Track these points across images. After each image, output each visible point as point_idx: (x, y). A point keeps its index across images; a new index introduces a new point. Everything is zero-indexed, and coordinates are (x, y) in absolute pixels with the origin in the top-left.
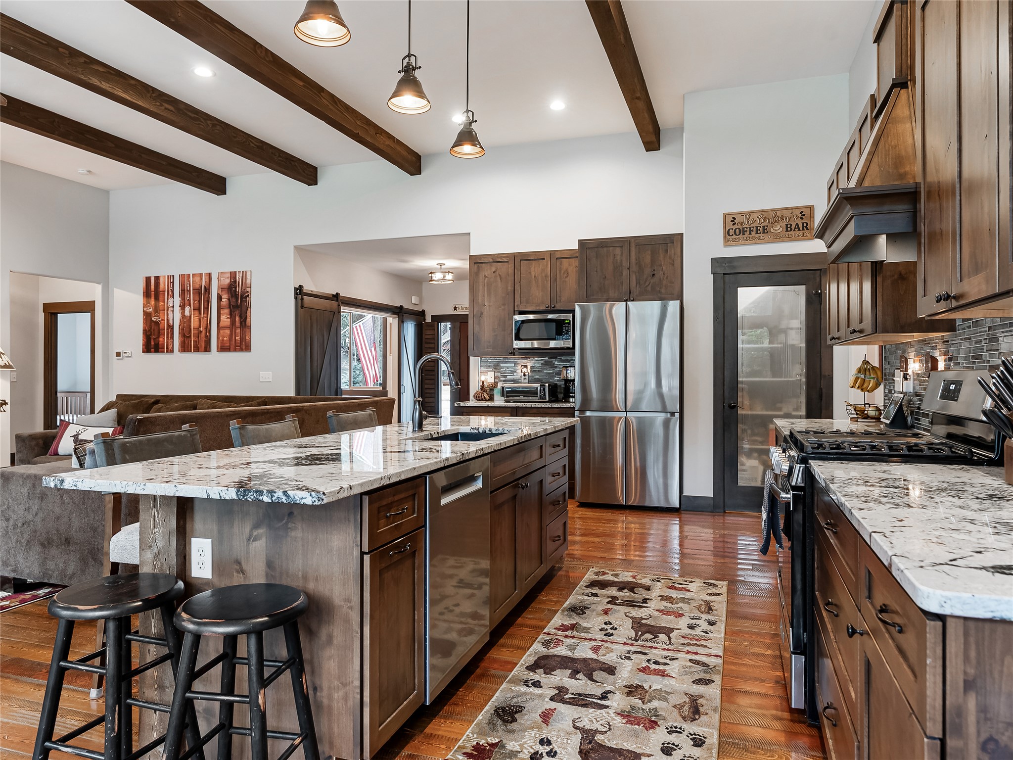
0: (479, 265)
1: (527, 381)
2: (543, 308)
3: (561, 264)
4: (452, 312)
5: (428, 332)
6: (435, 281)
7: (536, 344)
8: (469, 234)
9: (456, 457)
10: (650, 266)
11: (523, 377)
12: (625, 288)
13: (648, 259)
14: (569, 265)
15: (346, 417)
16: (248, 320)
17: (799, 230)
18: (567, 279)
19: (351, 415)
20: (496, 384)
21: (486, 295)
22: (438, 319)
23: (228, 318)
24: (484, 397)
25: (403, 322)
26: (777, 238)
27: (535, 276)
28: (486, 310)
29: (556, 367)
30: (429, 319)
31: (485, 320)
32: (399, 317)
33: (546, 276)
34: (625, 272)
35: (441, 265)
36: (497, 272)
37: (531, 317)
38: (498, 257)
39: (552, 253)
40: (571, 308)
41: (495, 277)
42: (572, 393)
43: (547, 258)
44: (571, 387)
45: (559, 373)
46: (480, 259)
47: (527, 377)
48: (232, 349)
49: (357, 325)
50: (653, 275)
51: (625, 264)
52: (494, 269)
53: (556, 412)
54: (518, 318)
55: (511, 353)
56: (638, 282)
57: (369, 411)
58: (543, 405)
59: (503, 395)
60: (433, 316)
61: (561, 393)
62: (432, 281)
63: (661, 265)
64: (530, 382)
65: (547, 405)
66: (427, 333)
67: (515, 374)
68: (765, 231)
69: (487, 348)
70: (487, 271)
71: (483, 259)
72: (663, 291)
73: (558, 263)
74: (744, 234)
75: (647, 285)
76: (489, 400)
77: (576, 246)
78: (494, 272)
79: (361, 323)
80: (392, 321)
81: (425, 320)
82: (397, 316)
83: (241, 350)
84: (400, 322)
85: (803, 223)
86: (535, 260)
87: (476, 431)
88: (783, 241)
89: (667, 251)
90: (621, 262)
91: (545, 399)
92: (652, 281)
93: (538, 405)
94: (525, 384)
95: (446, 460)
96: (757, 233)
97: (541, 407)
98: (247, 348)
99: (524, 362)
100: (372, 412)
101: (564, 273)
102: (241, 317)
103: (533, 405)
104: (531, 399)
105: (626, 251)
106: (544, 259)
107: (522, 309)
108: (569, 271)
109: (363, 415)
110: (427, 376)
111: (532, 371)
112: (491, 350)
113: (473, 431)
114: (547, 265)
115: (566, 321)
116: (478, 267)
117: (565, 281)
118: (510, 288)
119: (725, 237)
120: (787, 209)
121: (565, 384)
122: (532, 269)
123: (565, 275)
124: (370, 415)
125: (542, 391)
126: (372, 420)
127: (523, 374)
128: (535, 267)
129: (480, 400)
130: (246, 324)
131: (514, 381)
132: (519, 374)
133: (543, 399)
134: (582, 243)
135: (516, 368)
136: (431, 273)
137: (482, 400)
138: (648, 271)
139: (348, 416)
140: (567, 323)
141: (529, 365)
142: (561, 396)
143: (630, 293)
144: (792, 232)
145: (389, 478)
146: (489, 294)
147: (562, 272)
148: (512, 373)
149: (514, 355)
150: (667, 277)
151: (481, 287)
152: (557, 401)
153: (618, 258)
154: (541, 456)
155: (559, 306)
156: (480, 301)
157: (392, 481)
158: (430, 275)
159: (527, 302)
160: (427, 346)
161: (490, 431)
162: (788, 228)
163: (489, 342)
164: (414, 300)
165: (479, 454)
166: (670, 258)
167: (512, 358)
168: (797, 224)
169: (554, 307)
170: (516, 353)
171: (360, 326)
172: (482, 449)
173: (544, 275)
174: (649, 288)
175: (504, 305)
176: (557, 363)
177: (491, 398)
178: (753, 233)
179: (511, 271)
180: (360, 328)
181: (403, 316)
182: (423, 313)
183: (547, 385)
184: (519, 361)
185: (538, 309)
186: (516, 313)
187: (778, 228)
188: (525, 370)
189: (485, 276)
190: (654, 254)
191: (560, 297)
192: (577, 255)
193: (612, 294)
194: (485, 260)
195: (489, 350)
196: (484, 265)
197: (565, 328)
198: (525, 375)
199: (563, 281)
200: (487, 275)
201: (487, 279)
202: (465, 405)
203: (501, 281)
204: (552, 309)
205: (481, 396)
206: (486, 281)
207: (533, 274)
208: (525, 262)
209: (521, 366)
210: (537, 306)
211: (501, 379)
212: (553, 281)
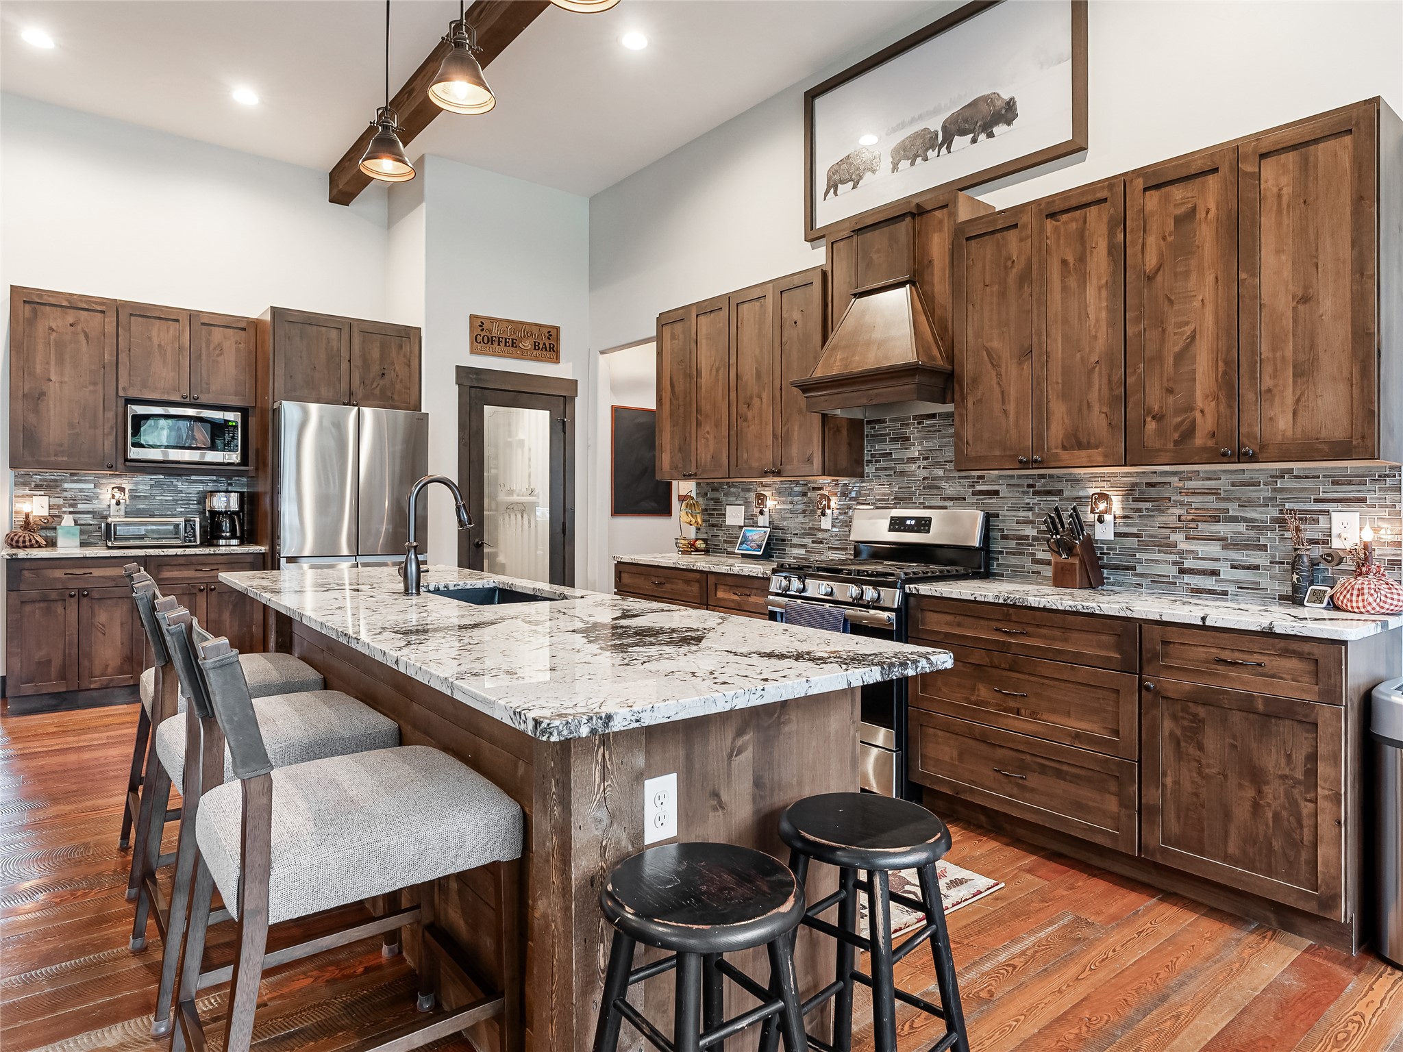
0: (37, 306)
1: (122, 513)
2: (176, 398)
3: (210, 333)
10: (378, 362)
11: (115, 507)
12: (344, 386)
13: (375, 353)
14: (226, 337)
17: (546, 350)
18: (219, 359)
21: (53, 362)
26: (523, 356)
27: (159, 346)
28: (52, 389)
31: (52, 406)
33: (181, 347)
34: (345, 365)
36: (79, 328)
38: (81, 301)
39: (192, 316)
41: (75, 334)
42: (225, 532)
43: (184, 320)
46: (40, 296)
47: (122, 507)
50: (383, 374)
51: (345, 354)
52: (71, 321)
53: (221, 561)
55: (111, 467)
56: (363, 382)
63: (393, 364)
67: (97, 502)
68: (514, 344)
69: (56, 455)
70: (55, 320)
71: (45, 296)
72: (396, 397)
73: (203, 332)
74: (492, 344)
75: (374, 386)
77: (263, 315)
78: (71, 325)
85: (550, 344)
86: (160, 318)
88: (531, 360)
89: (401, 347)
90: (339, 350)
91: (195, 541)
92: (381, 382)
93: (186, 551)
96: (506, 345)
97: (196, 555)
99: (117, 482)
101: (214, 349)
105: (345, 336)
106: (178, 321)
107: (134, 395)
108: (224, 347)
111: (135, 497)
112: (65, 459)
114: (182, 331)
115: (230, 424)
116: (35, 312)
117: (217, 362)
118: (108, 357)
119: (472, 343)
120: (536, 325)
121: (212, 518)
122: (154, 333)
123: (217, 352)
125: (189, 528)
128: (159, 330)
129: (25, 547)
131: (95, 514)
133: (190, 541)
138: (375, 369)
140: (232, 426)
141: (130, 487)
143: (351, 394)
144: (539, 352)
146: (61, 360)
147: (212, 347)
148: (89, 499)
149: (116, 470)
150: (401, 381)
151: (41, 347)
153: (335, 344)
155: (204, 399)
156: (38, 372)
159: (144, 386)
162: (536, 346)
163: (61, 445)
166: (405, 356)
168: (544, 344)
169: (198, 399)
170: (119, 467)
173: (176, 346)
174: (377, 392)
175: (95, 384)
178: (502, 344)
179: (110, 328)
183: (198, 520)
185: (165, 398)
186: (121, 400)
187: (527, 344)
188: (118, 495)
189: (52, 329)
190: (384, 348)
191: (207, 384)
193: (324, 392)
194: (52, 301)
195: (60, 459)
196: (48, 308)
197: (229, 434)
198: (118, 503)
199: (213, 361)
200: (54, 327)
201: (54, 334)
202: (29, 557)
203: (88, 342)
204: (192, 400)
205: (30, 540)
206: (52, 337)
207: (156, 341)
208: (140, 319)
209: (113, 488)
210: (163, 393)
211: (64, 509)
212: (195, 357)
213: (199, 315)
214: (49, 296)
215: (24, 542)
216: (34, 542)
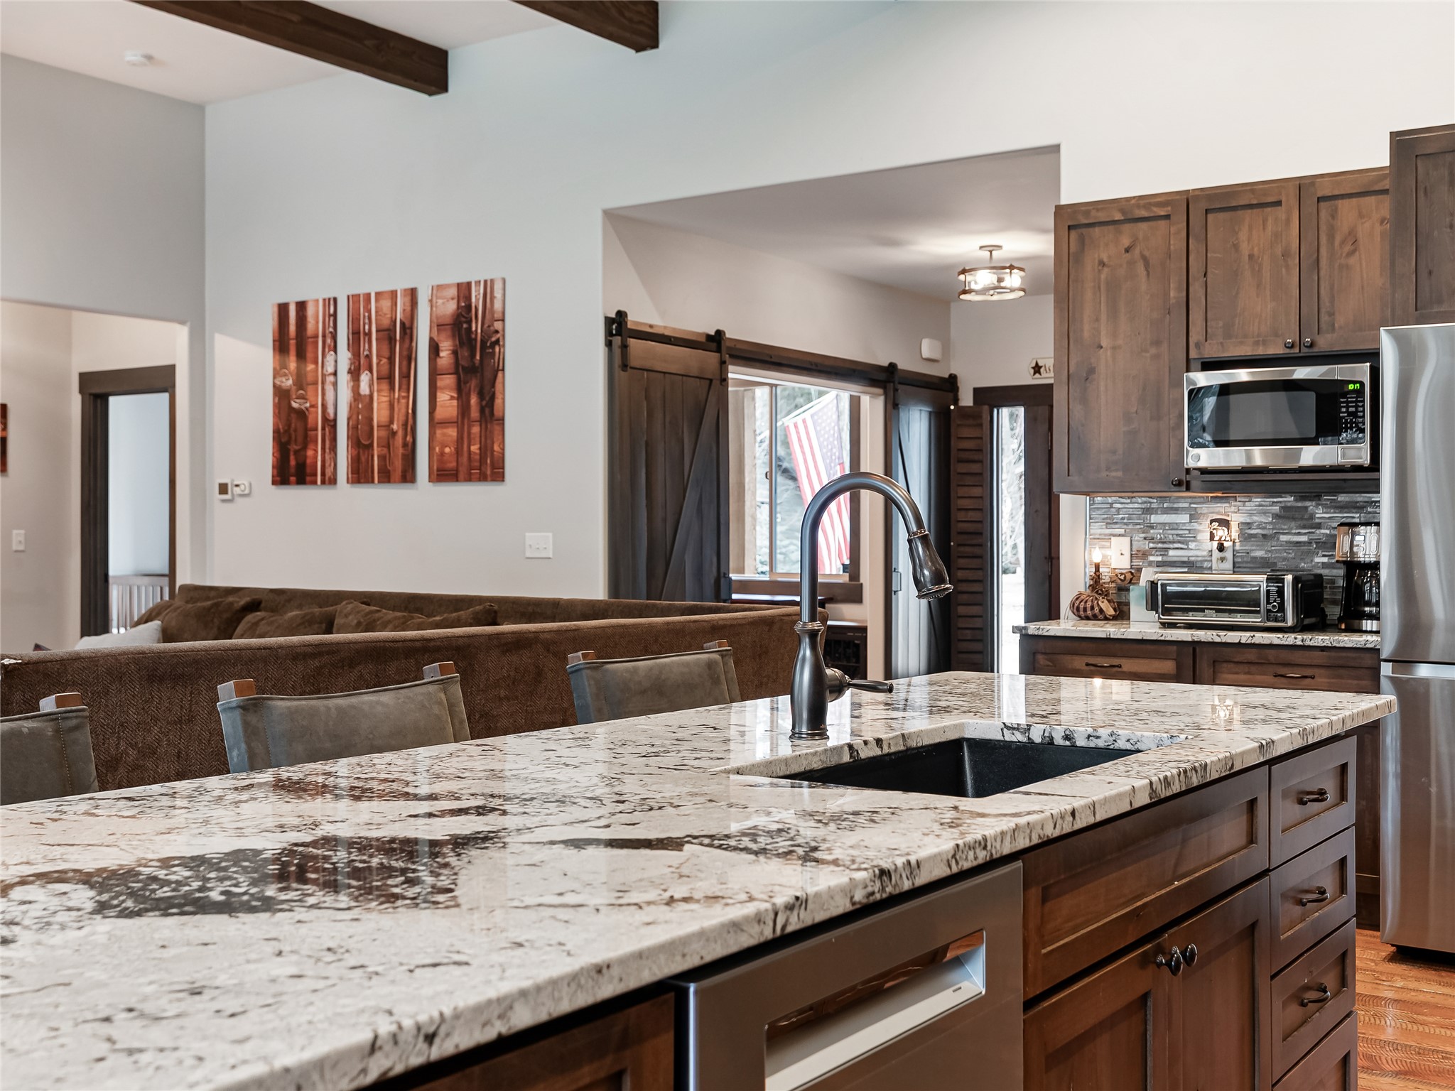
0: (1084, 231)
1: (1228, 565)
2: (1276, 349)
3: (1334, 213)
4: (1028, 379)
5: (966, 432)
6: (977, 292)
7: (1258, 456)
8: (1056, 149)
9: (848, 890)
11: (1216, 554)
14: (1361, 216)
15: (627, 670)
16: (498, 401)
18: (1353, 261)
19: (644, 665)
20: (1134, 575)
21: (1104, 317)
22: (992, 398)
23: (452, 398)
24: (1101, 611)
25: (896, 406)
27: (1251, 257)
28: (1103, 360)
29: (1319, 526)
30: (967, 400)
31: (1102, 388)
32: (886, 394)
33: (1286, 254)
35: (991, 249)
36: (1137, 251)
37: (1243, 375)
38: (1138, 206)
39: (1303, 186)
40: (1367, 346)
41: (1131, 263)
42: (1369, 604)
43: (1290, 200)
44: (1367, 587)
45: (1329, 544)
46: (1087, 213)
47: (1228, 554)
48: (461, 476)
49: (799, 420)
52: (1126, 242)
53: (1316, 662)
54: (1202, 379)
55: (1179, 483)
57: (711, 653)
58: (1275, 638)
59: (1152, 605)
60: (977, 391)
61: (1334, 602)
62: (965, 292)
64: (1236, 568)
65: (1290, 639)
66: (963, 434)
67: (1192, 545)
69: (1108, 469)
70: (1107, 247)
71: (1093, 213)
73: (1323, 214)
76: (1115, 618)
77: (1380, 157)
78: (1127, 251)
79: (807, 415)
80: (873, 406)
81: (956, 401)
82: (880, 391)
83: (483, 478)
84: (890, 406)
86: (1251, 206)
87: (1019, 737)
91: (1284, 620)
93: (1261, 638)
94: (1221, 575)
95: (790, 908)
97: (1271, 646)
98: (497, 473)
99: (1220, 509)
100: (716, 657)
101: (1343, 242)
102: (481, 395)
103: (1245, 637)
104: (1239, 619)
106: (1279, 203)
107: (1212, 352)
108: (1360, 235)
109: (687, 664)
110: (962, 549)
111: (1245, 537)
112: (1120, 474)
113: (1008, 736)
114: (1288, 221)
115: (1351, 387)
116: (1082, 240)
117: (1348, 267)
118: (1175, 294)
121: (1349, 576)
122: (1243, 235)
123: (1348, 248)
124: (710, 665)
125: (1274, 596)
126: (716, 681)
127: (1215, 544)
128: (1251, 229)
129: (1087, 618)
130: (492, 413)
131: (1191, 566)
132: (1202, 546)
133: (1276, 620)
134: (1403, 143)
135: (1195, 526)
136: (964, 272)
137: (1095, 617)
139: (636, 670)
140: (1354, 391)
141: (1236, 519)
142: (1334, 612)
145: (430, 1038)
146: (1114, 313)
147: (1338, 239)
148: (1184, 542)
149: (1188, 489)
151: (1089, 295)
152: (1322, 626)
154: (1252, 839)
155: (1325, 343)
156: (1086, 334)
157: (439, 1051)
158: (962, 277)
159: (1228, 335)
160: (963, 468)
161: (1067, 737)
163: (1114, 452)
164: (928, 348)
165: (966, 865)
167: (1183, 499)
169: (1312, 345)
170: (1194, 484)
171: (804, 421)
172: (983, 842)
173: (1279, 251)
175: (1157, 343)
176: (1320, 513)
177: (1122, 614)
179: (1178, 244)
180: (806, 427)
181: (896, 390)
182: (950, 384)
183: (1289, 578)
184: (1204, 508)
185: (1261, 351)
186: (1193, 365)
188: (1221, 533)
189: (1102, 264)
191: (1331, 314)
192: (1386, 184)
194: (1102, 216)
195: (1114, 474)
196: (1097, 230)
197: (1347, 407)
198: (1221, 548)
199: (1341, 267)
200: (1105, 260)
201: (1106, 270)
202: (1040, 633)
203: (1148, 274)
204: (1304, 350)
205: (1092, 608)
206: (1103, 276)
207: (1245, 249)
208: (1221, 216)
209: (1212, 521)
210: (1257, 343)
211: (1152, 558)
212: (1309, 265)
213: (1313, 184)
214: (1098, 210)
215: (1085, 609)
216: (1096, 610)
